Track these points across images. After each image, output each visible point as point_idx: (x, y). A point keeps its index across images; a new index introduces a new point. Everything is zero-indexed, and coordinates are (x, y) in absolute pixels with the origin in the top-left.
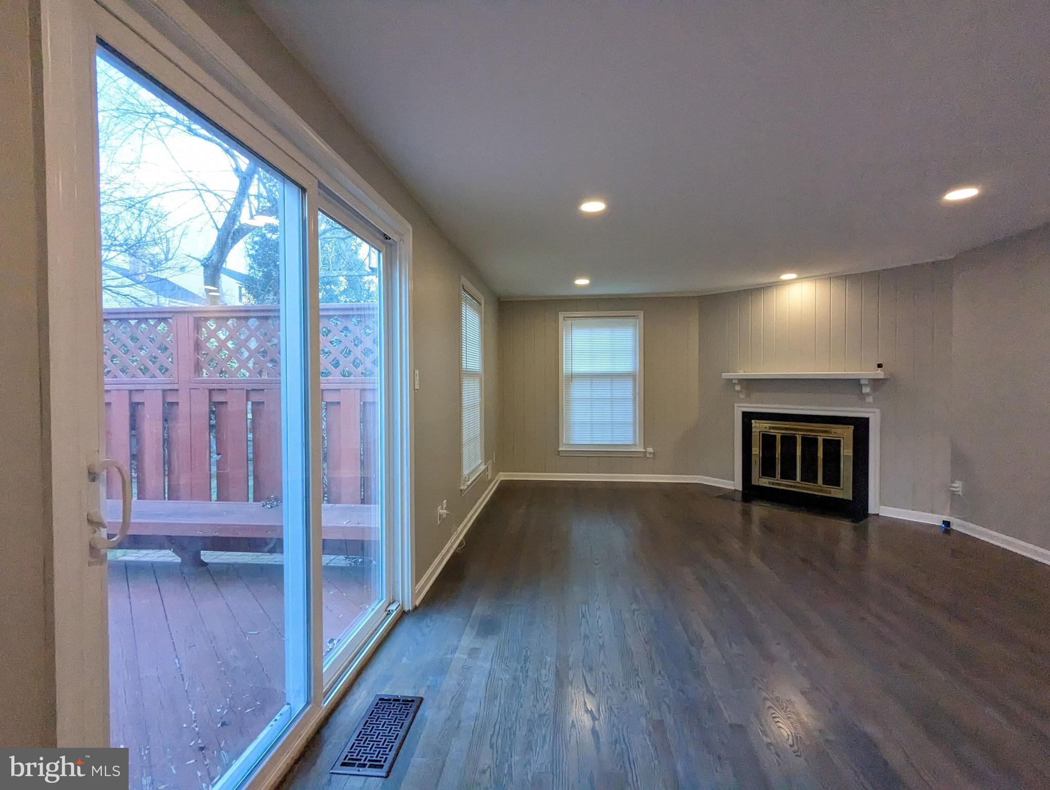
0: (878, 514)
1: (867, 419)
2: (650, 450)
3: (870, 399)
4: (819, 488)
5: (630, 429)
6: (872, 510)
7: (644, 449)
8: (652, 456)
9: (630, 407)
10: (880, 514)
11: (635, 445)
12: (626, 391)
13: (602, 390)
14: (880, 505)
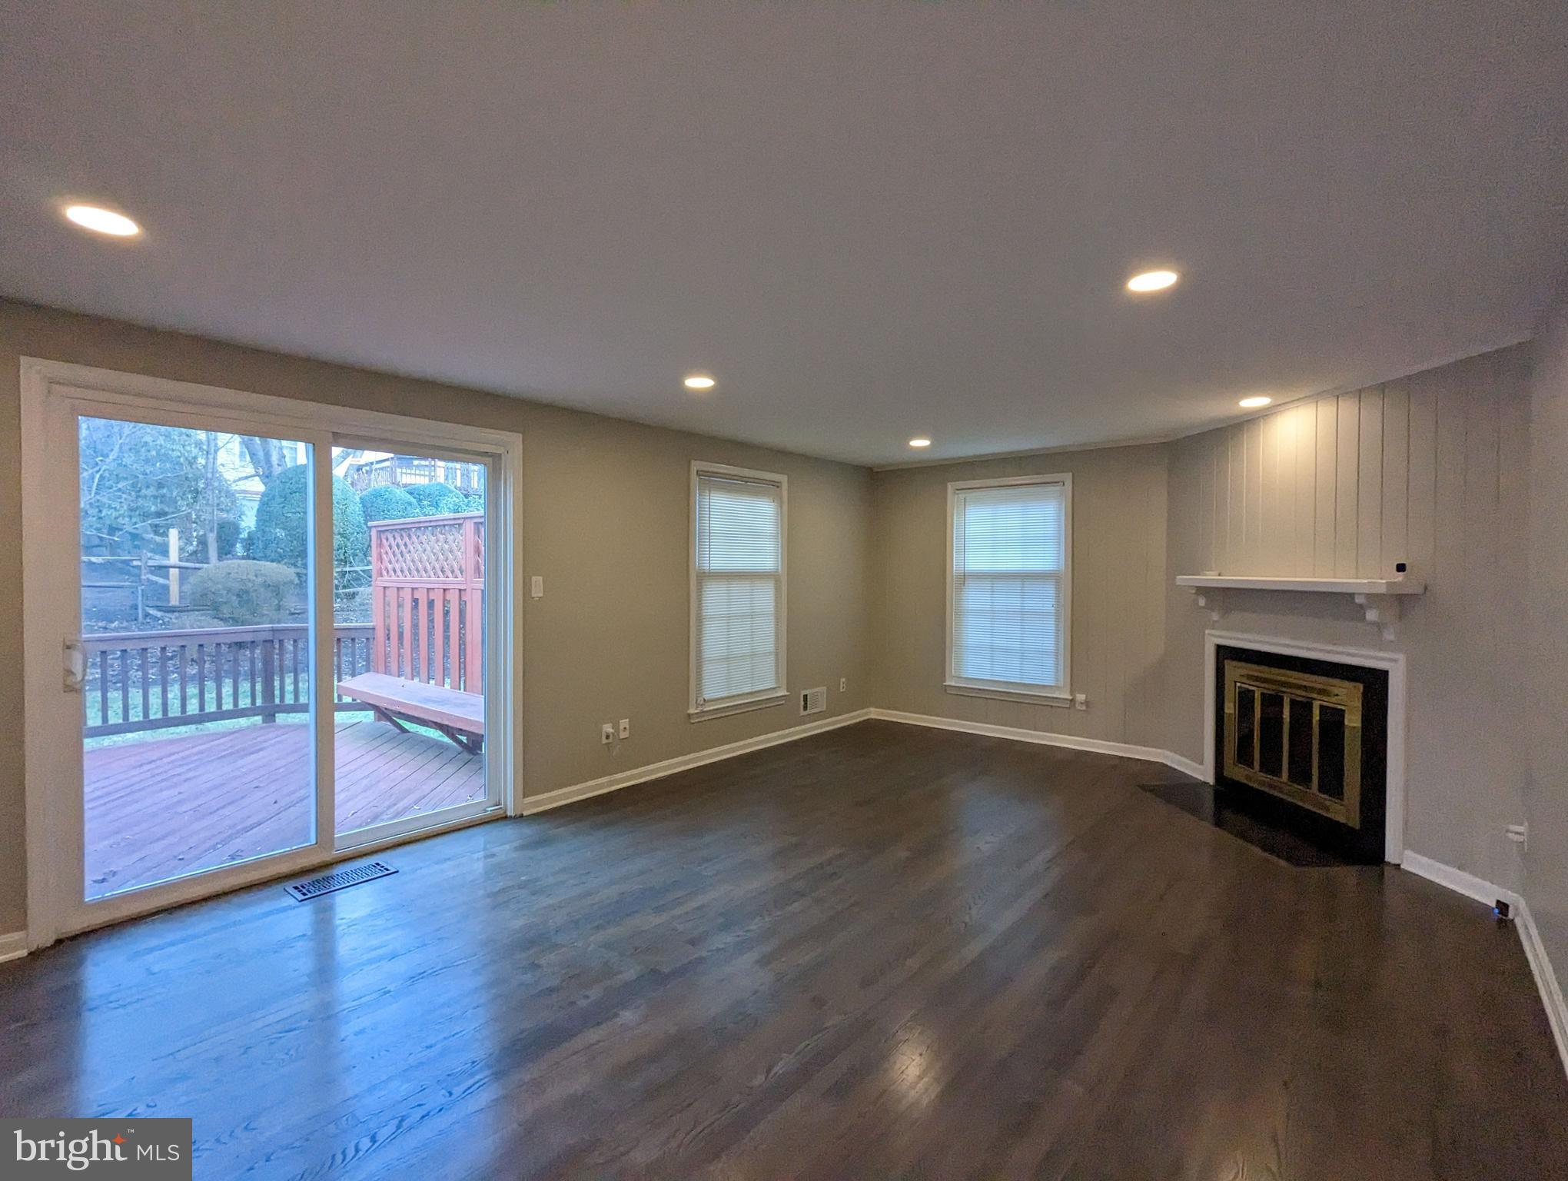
0: (1399, 865)
1: (1386, 673)
2: (1081, 697)
3: (1389, 636)
4: (1311, 798)
5: (1050, 662)
6: (1390, 856)
7: (1071, 695)
8: (1084, 708)
9: (1050, 624)
10: (1402, 867)
11: (1057, 688)
12: (1045, 601)
13: (1008, 599)
14: (1404, 849)
